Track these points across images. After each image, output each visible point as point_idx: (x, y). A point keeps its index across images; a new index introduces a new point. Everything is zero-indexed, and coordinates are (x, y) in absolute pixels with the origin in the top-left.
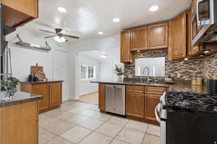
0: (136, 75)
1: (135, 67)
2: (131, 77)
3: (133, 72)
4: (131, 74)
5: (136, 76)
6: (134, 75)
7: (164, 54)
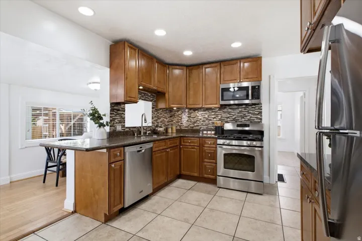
0: (126, 126)
1: (124, 111)
2: (120, 129)
3: (123, 120)
4: (120, 124)
5: (127, 128)
6: (124, 126)
7: (152, 99)
